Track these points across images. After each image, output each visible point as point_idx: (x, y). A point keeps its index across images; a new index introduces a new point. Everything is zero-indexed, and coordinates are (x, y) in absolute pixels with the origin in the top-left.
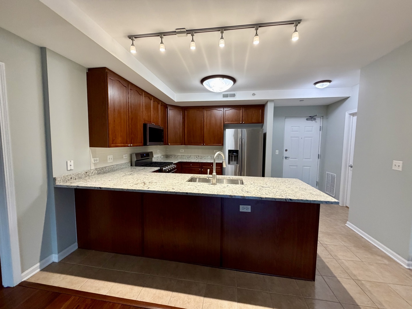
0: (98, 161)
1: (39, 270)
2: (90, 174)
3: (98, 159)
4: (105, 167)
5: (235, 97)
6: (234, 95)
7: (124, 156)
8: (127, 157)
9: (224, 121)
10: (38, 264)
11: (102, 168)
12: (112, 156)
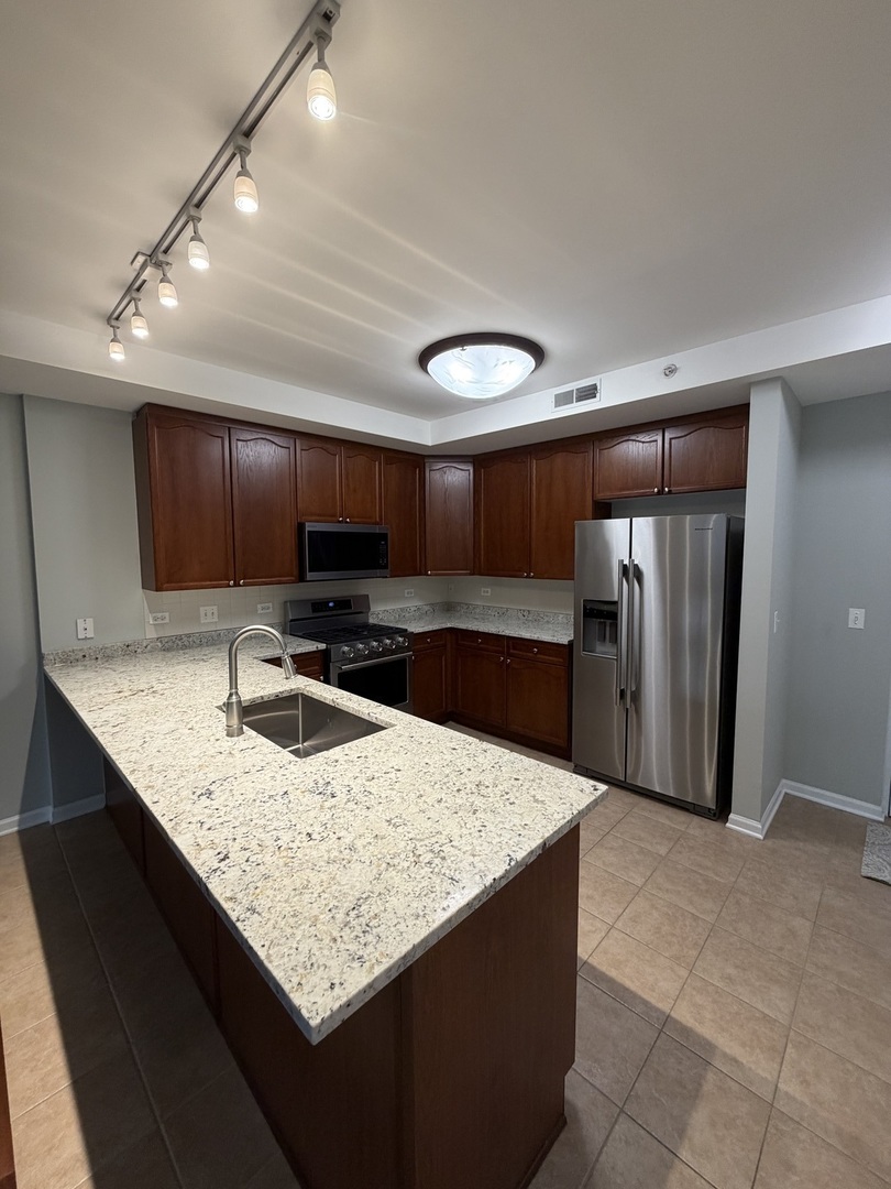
0: (167, 621)
1: (16, 829)
2: (139, 650)
3: (167, 615)
4: (188, 636)
5: (598, 395)
6: (590, 392)
7: (259, 606)
8: (271, 610)
9: (596, 491)
10: (17, 818)
11: (180, 638)
12: (215, 608)
